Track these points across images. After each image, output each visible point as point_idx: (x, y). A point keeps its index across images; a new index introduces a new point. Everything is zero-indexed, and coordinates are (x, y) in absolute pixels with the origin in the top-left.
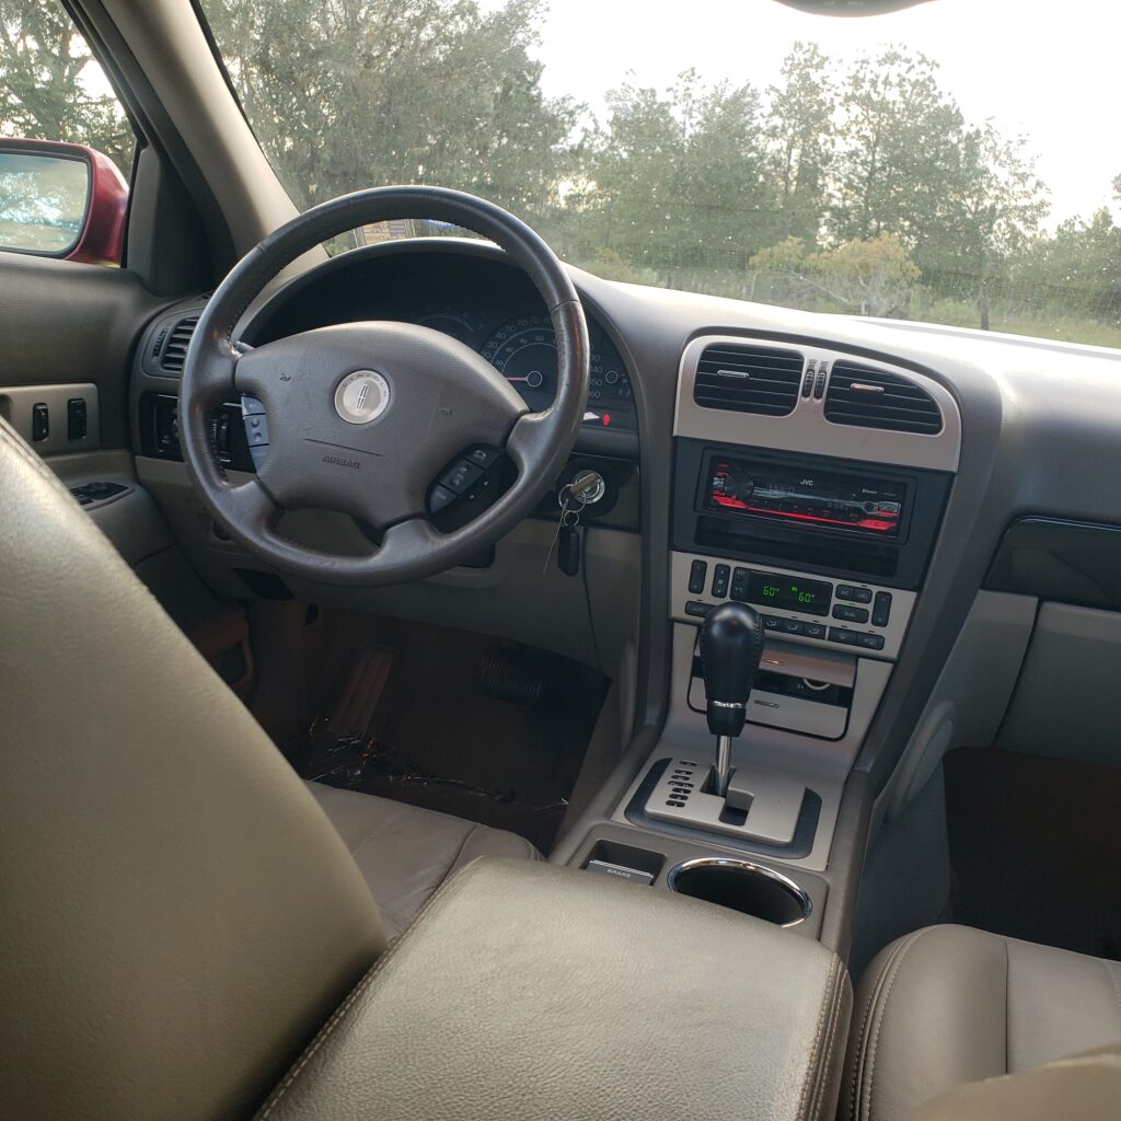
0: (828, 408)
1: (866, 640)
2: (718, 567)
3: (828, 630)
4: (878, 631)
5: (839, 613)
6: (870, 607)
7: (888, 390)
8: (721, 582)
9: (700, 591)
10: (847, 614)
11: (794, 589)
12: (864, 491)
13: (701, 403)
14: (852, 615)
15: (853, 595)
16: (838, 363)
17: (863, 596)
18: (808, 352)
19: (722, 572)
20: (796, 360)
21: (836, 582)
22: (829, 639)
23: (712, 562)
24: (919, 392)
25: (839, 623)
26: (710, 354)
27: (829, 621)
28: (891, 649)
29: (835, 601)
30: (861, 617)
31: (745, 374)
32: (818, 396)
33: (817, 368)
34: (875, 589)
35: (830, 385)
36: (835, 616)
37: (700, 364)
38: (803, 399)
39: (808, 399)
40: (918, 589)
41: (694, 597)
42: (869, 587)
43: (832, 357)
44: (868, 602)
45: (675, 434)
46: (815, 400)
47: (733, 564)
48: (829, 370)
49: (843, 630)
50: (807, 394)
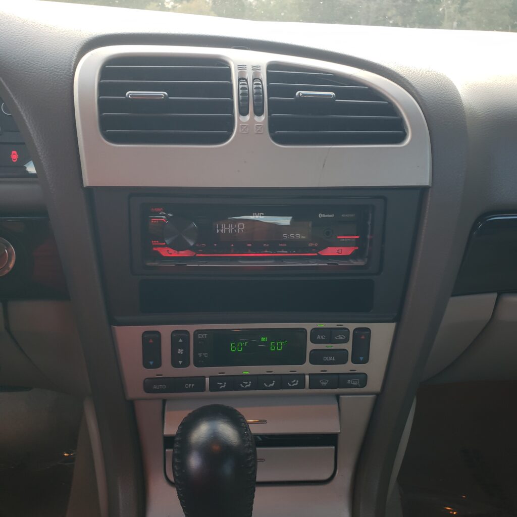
0: (273, 125)
1: (349, 382)
2: (175, 335)
3: (307, 377)
4: (359, 368)
5: (317, 358)
6: (348, 346)
7: (340, 93)
8: (180, 351)
9: (158, 364)
10: (326, 359)
11: (263, 339)
12: (320, 216)
13: (112, 138)
14: (331, 359)
15: (330, 336)
16: (271, 66)
17: (340, 337)
18: (234, 57)
19: (179, 339)
20: (221, 69)
21: (309, 327)
22: (310, 387)
23: (166, 331)
24: (371, 92)
25: (317, 369)
26: (110, 69)
27: (307, 368)
28: (375, 383)
29: (311, 346)
30: (341, 357)
31: (163, 93)
32: (258, 112)
33: (249, 75)
34: (351, 327)
35: (268, 97)
36: (313, 362)
37: (101, 86)
38: (242, 118)
39: (248, 117)
40: (398, 319)
41: (152, 373)
42: (345, 325)
43: (263, 59)
44: (345, 341)
45: (87, 183)
46: (256, 118)
47: (191, 328)
48: (263, 76)
49: (323, 375)
50: (244, 112)
